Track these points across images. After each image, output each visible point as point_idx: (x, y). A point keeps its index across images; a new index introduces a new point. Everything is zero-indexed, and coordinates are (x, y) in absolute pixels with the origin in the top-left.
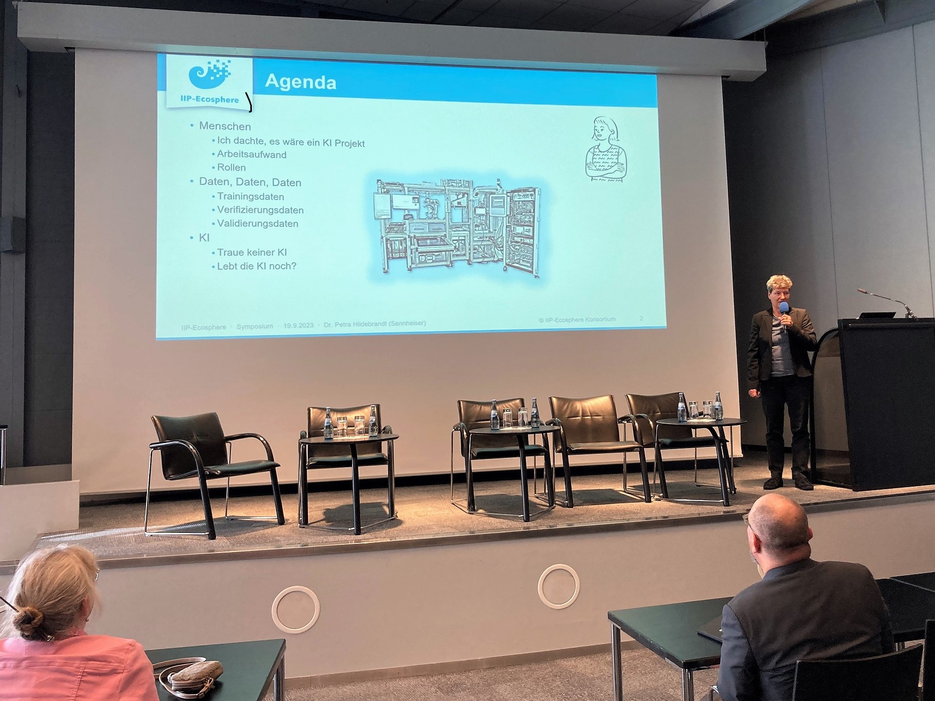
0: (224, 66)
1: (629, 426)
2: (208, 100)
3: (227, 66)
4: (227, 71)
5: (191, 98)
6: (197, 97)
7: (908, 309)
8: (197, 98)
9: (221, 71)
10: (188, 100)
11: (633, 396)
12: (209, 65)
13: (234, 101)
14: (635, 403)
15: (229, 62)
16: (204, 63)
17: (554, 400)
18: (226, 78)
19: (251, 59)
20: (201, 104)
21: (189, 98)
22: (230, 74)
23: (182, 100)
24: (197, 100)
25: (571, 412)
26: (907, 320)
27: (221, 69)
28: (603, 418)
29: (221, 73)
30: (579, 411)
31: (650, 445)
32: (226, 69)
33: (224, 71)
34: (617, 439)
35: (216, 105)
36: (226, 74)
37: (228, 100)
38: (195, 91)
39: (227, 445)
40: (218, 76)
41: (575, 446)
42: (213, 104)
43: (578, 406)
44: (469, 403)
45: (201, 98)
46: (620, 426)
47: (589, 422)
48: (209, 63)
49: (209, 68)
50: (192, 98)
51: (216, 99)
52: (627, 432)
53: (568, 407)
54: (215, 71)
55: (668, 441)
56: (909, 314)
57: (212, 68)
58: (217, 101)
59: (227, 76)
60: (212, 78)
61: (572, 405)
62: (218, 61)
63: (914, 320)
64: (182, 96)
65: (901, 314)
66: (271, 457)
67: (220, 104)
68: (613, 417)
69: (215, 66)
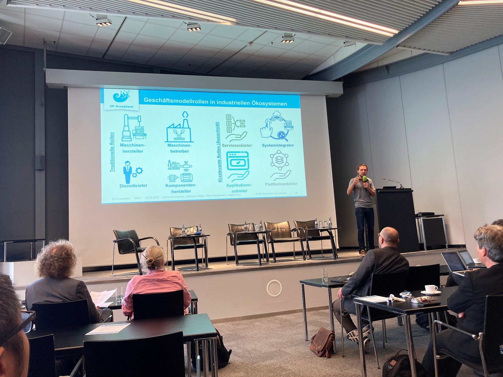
0: (127, 93)
1: (295, 233)
2: (121, 107)
3: (128, 93)
4: (128, 95)
5: (114, 106)
6: (116, 106)
7: (401, 185)
8: (117, 106)
9: (126, 95)
10: (113, 107)
11: (297, 222)
12: (121, 93)
13: (131, 107)
14: (297, 224)
15: (129, 91)
16: (119, 92)
17: (266, 223)
18: (128, 98)
19: (138, 90)
20: (118, 108)
21: (113, 106)
22: (129, 96)
23: (110, 107)
24: (116, 107)
25: (273, 228)
26: (401, 189)
27: (126, 94)
28: (285, 230)
29: (126, 96)
30: (276, 227)
31: (304, 240)
32: (128, 94)
33: (127, 95)
34: (291, 237)
36: (128, 96)
37: (129, 107)
38: (116, 103)
40: (125, 97)
41: (276, 239)
43: (275, 226)
44: (233, 225)
45: (118, 106)
46: (292, 233)
47: (280, 232)
48: (121, 92)
49: (121, 94)
50: (115, 106)
51: (124, 106)
52: (295, 235)
53: (271, 226)
54: (123, 95)
55: (311, 237)
56: (401, 187)
57: (122, 94)
58: (124, 107)
59: (128, 97)
60: (122, 98)
61: (273, 225)
62: (125, 91)
63: (403, 189)
64: (110, 105)
65: (398, 187)
67: (126, 108)
68: (289, 229)
69: (123, 93)
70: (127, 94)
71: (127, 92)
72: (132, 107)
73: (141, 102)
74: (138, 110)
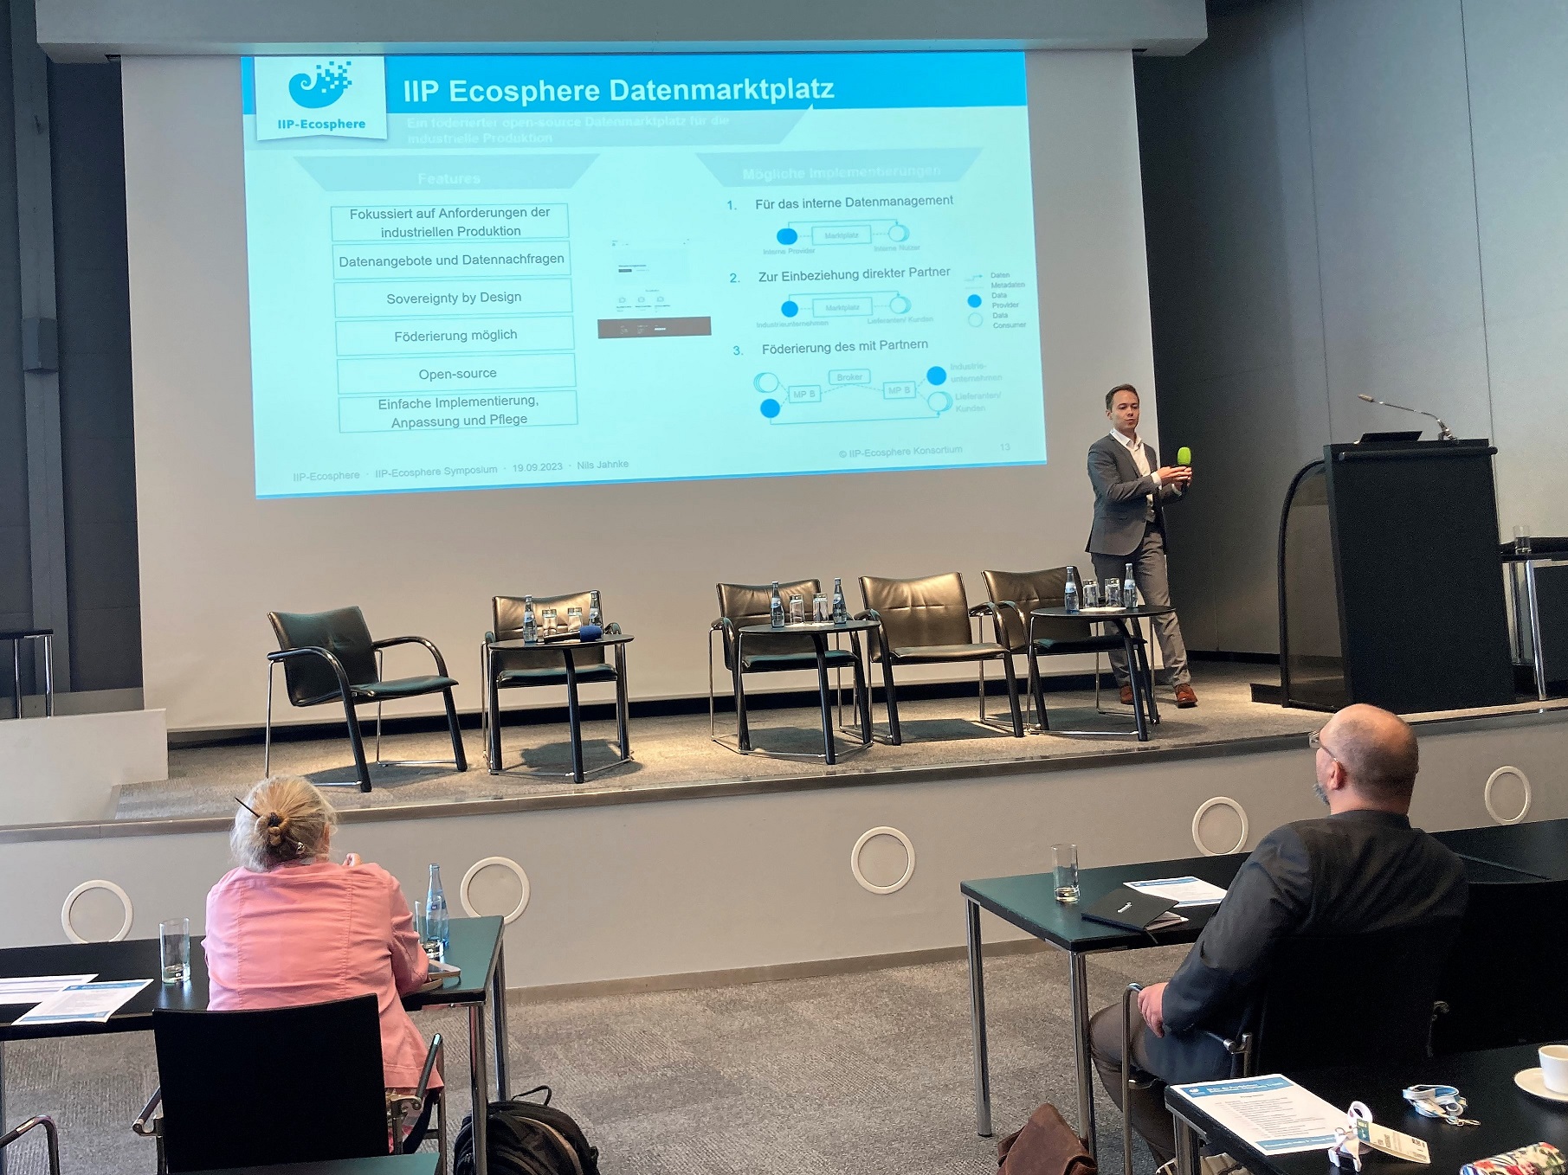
0: (341, 71)
1: (988, 621)
2: (319, 125)
3: (345, 71)
4: (346, 79)
5: (293, 123)
6: (302, 121)
7: (1442, 426)
8: (303, 124)
9: (336, 79)
10: (288, 127)
11: (995, 574)
12: (319, 71)
13: (358, 125)
14: (998, 585)
15: (349, 63)
16: (311, 67)
17: (867, 582)
18: (345, 90)
19: (383, 58)
20: (309, 132)
21: (291, 123)
22: (350, 83)
23: (280, 127)
24: (302, 127)
25: (894, 599)
26: (1441, 443)
27: (336, 76)
28: (946, 608)
29: (337, 83)
30: (907, 598)
31: (1021, 650)
32: (345, 75)
33: (341, 78)
34: (970, 641)
35: (333, 133)
36: (345, 83)
37: (349, 125)
38: (299, 112)
39: (377, 654)
40: (332, 87)
41: (901, 652)
42: (327, 132)
43: (906, 590)
44: (735, 589)
45: (308, 123)
46: (974, 621)
47: (924, 616)
48: (319, 67)
49: (319, 75)
50: (295, 123)
51: (331, 123)
52: (984, 631)
53: (889, 592)
54: (328, 79)
55: (1047, 642)
56: (1444, 433)
57: (323, 75)
58: (332, 126)
59: (346, 86)
60: (324, 91)
61: (896, 589)
62: (332, 63)
63: (1453, 443)
64: (280, 121)
65: (1430, 434)
66: (443, 671)
67: (337, 131)
68: (962, 607)
69: (327, 71)
70: (340, 75)
71: (340, 67)
72: (362, 124)
73: (395, 103)
74: (386, 138)
